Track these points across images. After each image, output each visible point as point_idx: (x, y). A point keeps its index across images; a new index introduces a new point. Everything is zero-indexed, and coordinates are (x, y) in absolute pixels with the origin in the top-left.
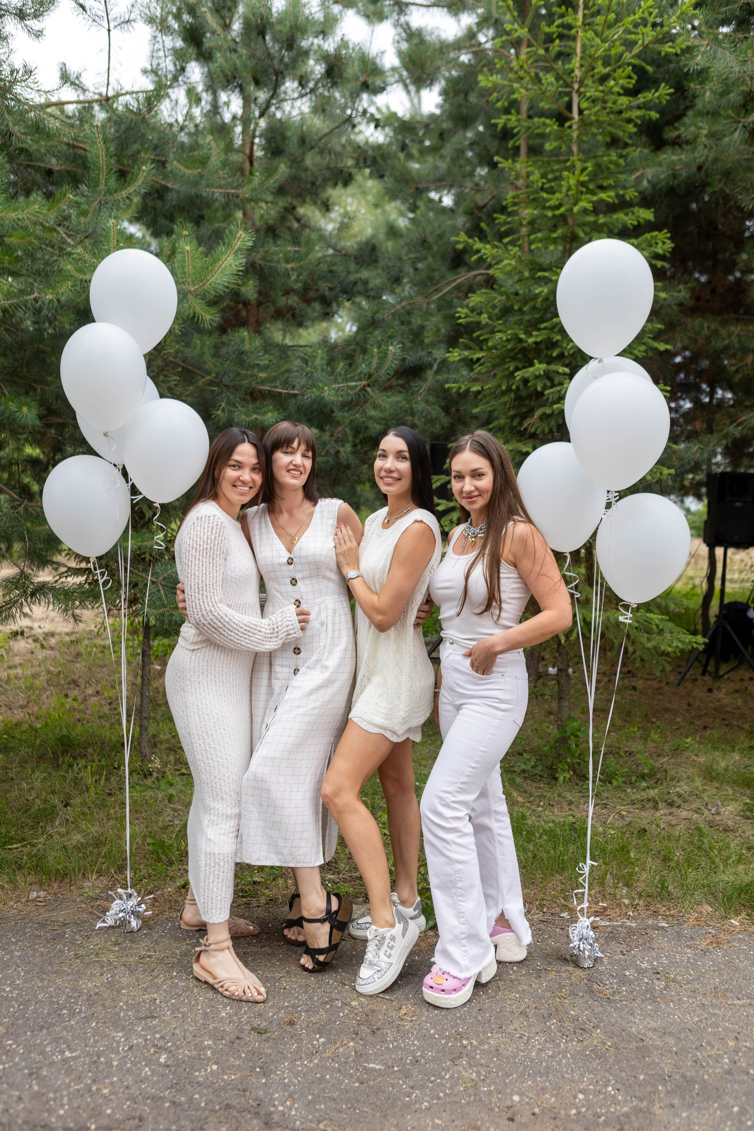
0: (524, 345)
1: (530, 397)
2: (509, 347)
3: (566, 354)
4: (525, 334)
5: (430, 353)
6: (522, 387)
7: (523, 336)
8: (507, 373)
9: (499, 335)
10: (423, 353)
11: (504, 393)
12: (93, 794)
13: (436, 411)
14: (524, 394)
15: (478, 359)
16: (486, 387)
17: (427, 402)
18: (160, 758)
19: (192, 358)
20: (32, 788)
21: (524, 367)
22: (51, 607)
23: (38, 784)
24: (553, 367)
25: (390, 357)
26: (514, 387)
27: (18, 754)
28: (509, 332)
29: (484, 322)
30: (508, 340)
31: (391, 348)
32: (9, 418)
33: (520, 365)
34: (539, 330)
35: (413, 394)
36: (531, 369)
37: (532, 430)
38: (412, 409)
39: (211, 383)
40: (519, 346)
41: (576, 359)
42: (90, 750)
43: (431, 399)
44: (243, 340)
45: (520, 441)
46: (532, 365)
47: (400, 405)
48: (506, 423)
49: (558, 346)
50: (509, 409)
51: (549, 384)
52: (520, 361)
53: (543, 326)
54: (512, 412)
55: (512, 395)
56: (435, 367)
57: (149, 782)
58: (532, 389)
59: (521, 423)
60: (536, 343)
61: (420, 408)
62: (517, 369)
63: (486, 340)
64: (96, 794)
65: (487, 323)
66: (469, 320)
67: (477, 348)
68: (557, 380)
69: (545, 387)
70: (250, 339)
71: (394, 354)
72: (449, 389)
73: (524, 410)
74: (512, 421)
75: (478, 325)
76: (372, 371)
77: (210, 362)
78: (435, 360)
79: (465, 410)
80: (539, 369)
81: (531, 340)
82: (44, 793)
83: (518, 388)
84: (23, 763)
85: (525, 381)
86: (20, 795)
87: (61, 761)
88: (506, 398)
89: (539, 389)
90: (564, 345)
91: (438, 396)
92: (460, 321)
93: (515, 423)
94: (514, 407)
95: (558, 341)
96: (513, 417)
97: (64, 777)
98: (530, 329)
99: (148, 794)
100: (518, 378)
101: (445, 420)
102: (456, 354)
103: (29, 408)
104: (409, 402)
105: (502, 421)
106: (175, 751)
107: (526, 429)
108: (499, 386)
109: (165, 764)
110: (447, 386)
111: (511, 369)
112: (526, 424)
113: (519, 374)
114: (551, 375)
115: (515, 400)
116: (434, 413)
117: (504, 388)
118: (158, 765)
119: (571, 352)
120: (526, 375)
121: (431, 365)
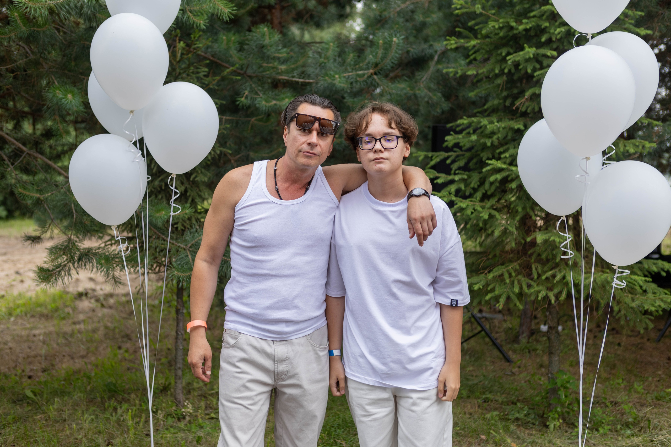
0: (515, 32)
1: (520, 79)
2: (501, 34)
3: (554, 39)
4: (516, 22)
5: (431, 45)
6: (513, 70)
7: (513, 24)
8: (499, 58)
9: (491, 24)
10: (425, 46)
11: (497, 76)
12: (131, 435)
13: (437, 97)
14: (515, 77)
15: (474, 46)
16: (480, 71)
17: (429, 89)
18: (192, 404)
19: (220, 52)
20: (81, 428)
21: (515, 52)
22: (95, 270)
23: (86, 425)
24: (542, 51)
25: (394, 47)
26: (506, 71)
27: (72, 398)
28: (501, 21)
29: (478, 12)
30: (500, 28)
31: (395, 39)
32: (57, 103)
33: (511, 51)
34: (528, 18)
35: (416, 82)
36: (521, 53)
37: (523, 109)
38: (415, 95)
39: (235, 73)
40: (511, 34)
41: (563, 43)
42: (133, 396)
43: (432, 86)
44: (264, 35)
45: (512, 119)
46: (522, 49)
47: (405, 91)
48: (499, 104)
49: (546, 32)
50: (502, 90)
51: (538, 66)
52: (512, 48)
53: (532, 14)
54: (505, 94)
55: (505, 78)
56: (436, 58)
57: (182, 425)
58: (523, 72)
59: (513, 104)
60: (526, 30)
61: (423, 95)
62: (509, 54)
63: (481, 29)
64: (135, 434)
65: (481, 14)
66: (464, 10)
67: (471, 35)
68: (545, 63)
69: (534, 70)
70: (270, 33)
71: (398, 45)
72: (447, 73)
73: (515, 91)
74: (505, 102)
75: (473, 15)
76: (378, 60)
77: (234, 55)
78: (436, 52)
79: (464, 96)
80: (528, 52)
81: (521, 28)
82: (90, 433)
83: (510, 71)
84: (75, 406)
85: (517, 65)
86: (71, 434)
87: (107, 404)
88: (499, 81)
89: (529, 71)
90: (552, 31)
91: (438, 84)
92: (457, 12)
93: (508, 103)
94: (506, 89)
95: (546, 27)
96: (505, 98)
97: (108, 419)
98: (520, 18)
99: (181, 435)
100: (509, 62)
101: (446, 106)
102: (453, 42)
103: (73, 95)
104: (412, 88)
105: (496, 102)
106: (205, 397)
107: (518, 108)
108: (493, 70)
109: (196, 409)
110: (445, 71)
111: (504, 54)
112: (517, 103)
113: (511, 59)
114: (540, 59)
115: (507, 82)
116: (435, 99)
117: (497, 71)
118: (190, 409)
119: (558, 37)
120: (517, 59)
121: (431, 57)
